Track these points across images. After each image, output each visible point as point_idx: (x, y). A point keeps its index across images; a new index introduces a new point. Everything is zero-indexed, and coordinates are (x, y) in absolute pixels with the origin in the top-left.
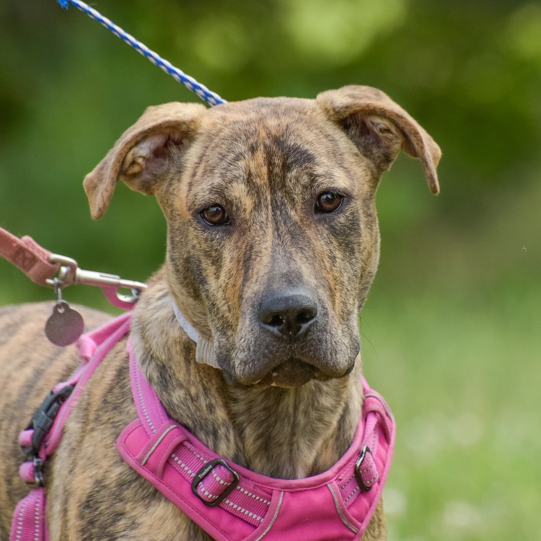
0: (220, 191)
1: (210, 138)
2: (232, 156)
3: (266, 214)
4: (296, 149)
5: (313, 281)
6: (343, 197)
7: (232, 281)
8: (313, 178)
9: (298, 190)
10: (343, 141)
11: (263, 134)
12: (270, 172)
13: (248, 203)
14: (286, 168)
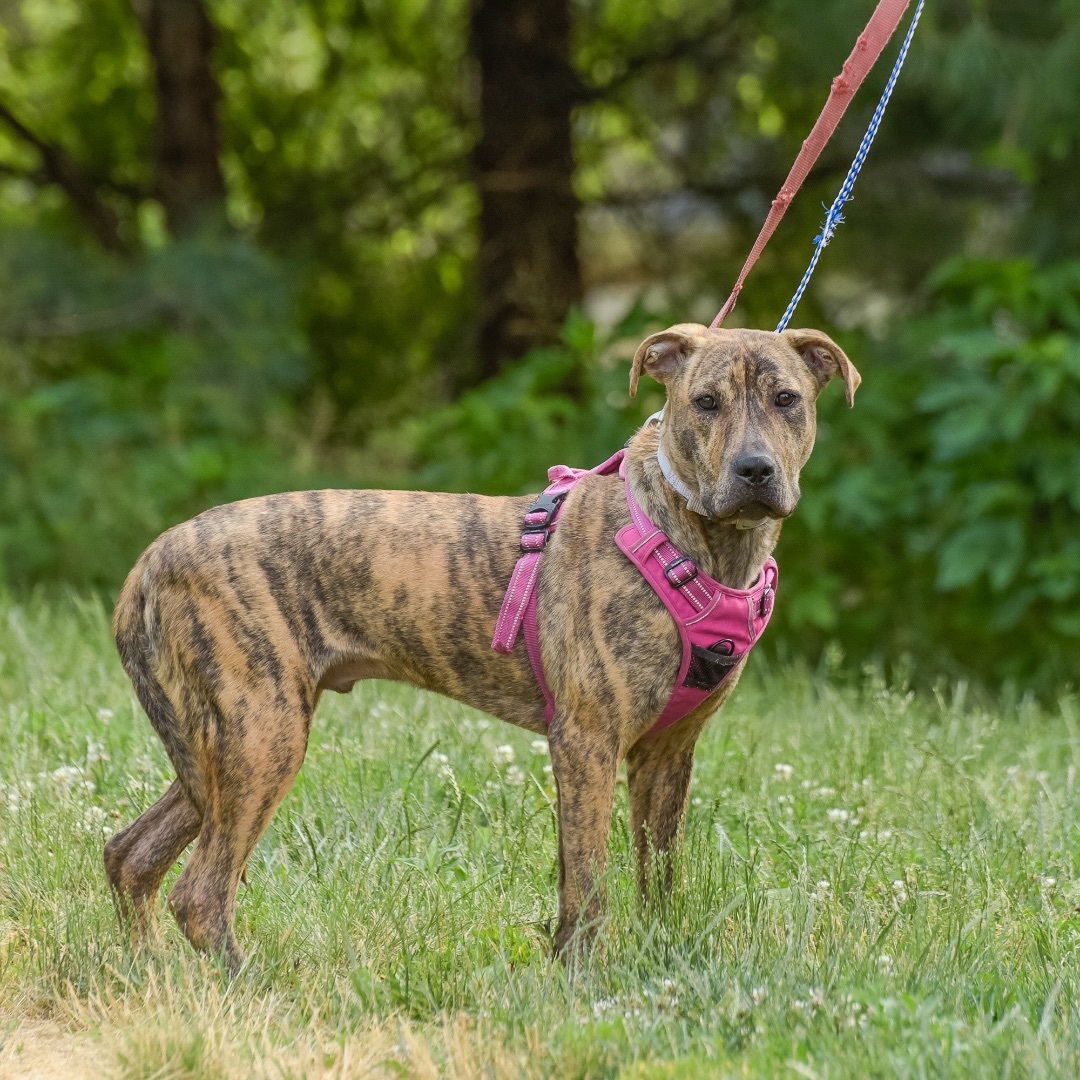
0: (712, 386)
1: (706, 351)
2: (721, 363)
3: (742, 403)
4: (766, 361)
5: (773, 449)
6: (795, 397)
7: (716, 447)
8: (776, 381)
12: (747, 375)
13: (730, 395)
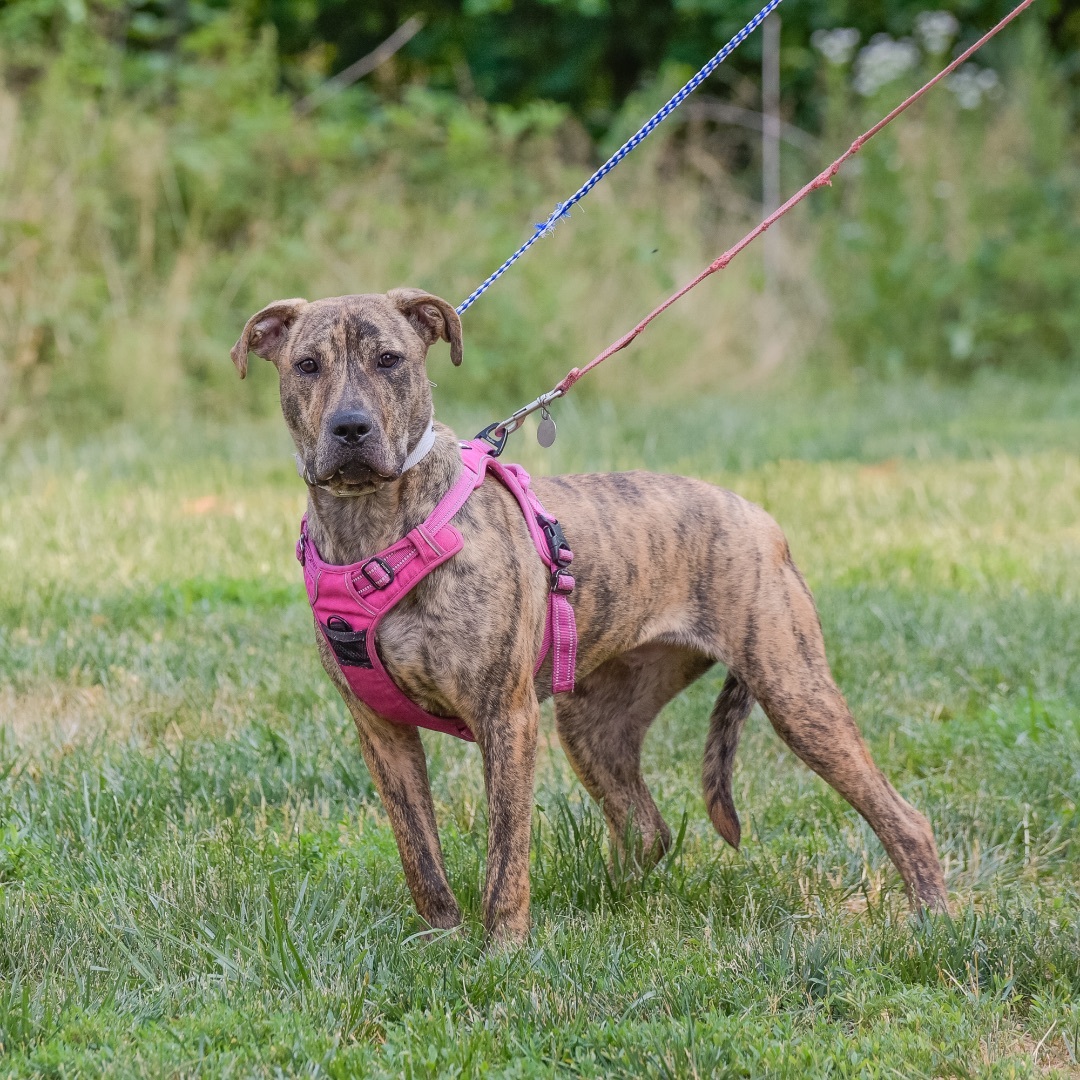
0: (313, 348)
1: (308, 316)
2: (321, 326)
3: (342, 366)
4: (366, 324)
5: (370, 408)
6: (398, 358)
7: (316, 411)
8: (378, 344)
9: (367, 352)
10: (404, 324)
11: (345, 313)
12: (347, 338)
13: (331, 356)
14: (360, 336)
